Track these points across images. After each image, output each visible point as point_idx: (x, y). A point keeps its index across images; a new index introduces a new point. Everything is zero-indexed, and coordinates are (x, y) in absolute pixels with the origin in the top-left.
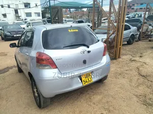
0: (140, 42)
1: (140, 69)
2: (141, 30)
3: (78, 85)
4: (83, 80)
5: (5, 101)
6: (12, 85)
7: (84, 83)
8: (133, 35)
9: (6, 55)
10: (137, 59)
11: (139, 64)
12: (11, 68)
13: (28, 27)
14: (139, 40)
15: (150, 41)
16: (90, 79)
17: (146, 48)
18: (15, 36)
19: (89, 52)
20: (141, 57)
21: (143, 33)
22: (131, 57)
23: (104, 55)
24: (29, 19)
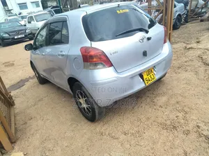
0: (189, 25)
1: (204, 57)
2: (188, 8)
3: (139, 85)
4: (145, 78)
5: (40, 121)
6: (39, 100)
7: (146, 82)
8: (179, 15)
9: (13, 64)
10: (194, 45)
11: (199, 52)
12: (27, 80)
13: (29, 22)
14: (186, 21)
15: (202, 21)
16: (152, 77)
17: (200, 31)
18: (16, 37)
19: (149, 39)
20: (198, 42)
21: (191, 10)
22: (185, 45)
23: (165, 42)
24: (24, 13)
